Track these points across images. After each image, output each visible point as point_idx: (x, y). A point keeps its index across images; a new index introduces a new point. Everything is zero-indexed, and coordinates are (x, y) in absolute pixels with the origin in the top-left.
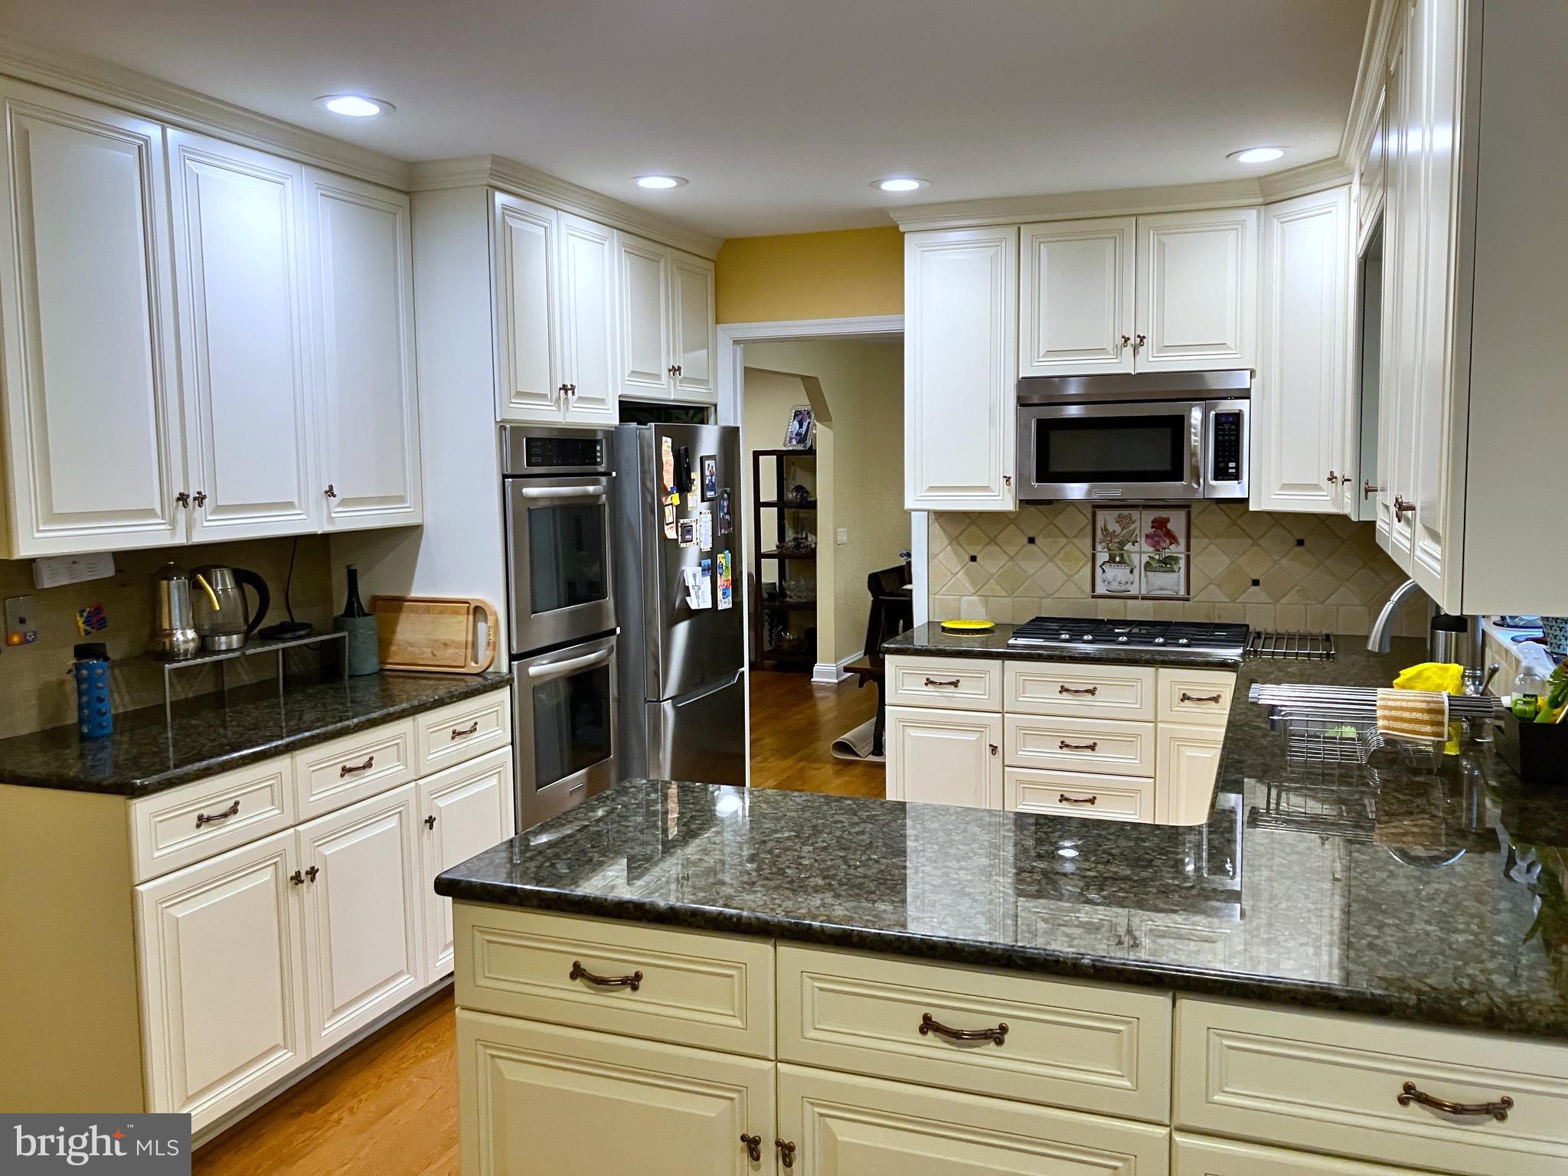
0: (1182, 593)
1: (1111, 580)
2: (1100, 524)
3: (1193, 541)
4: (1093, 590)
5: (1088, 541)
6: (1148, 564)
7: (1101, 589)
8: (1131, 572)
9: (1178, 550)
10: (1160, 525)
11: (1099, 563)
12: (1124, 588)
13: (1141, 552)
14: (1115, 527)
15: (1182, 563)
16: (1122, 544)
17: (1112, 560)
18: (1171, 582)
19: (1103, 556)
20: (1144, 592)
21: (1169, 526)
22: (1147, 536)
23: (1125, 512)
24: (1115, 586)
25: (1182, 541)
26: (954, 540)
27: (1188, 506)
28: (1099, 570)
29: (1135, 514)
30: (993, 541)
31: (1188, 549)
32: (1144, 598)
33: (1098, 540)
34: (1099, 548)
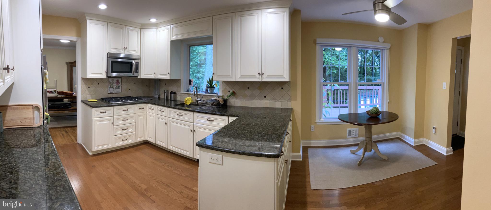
0: (121, 92)
1: (111, 90)
2: (109, 81)
3: (122, 83)
4: (108, 92)
5: (107, 84)
6: (116, 87)
7: (109, 92)
8: (114, 89)
9: (120, 85)
10: (118, 81)
11: (109, 88)
12: (112, 92)
13: (115, 86)
14: (111, 81)
15: (121, 87)
16: (112, 84)
17: (111, 87)
18: (119, 90)
19: (109, 87)
20: (115, 92)
21: (119, 81)
22: (116, 83)
23: (113, 79)
24: (111, 92)
25: (121, 83)
26: (86, 84)
27: (121, 78)
28: (109, 89)
29: (114, 79)
30: (92, 84)
31: (121, 85)
32: (115, 93)
33: (109, 84)
34: (109, 85)
